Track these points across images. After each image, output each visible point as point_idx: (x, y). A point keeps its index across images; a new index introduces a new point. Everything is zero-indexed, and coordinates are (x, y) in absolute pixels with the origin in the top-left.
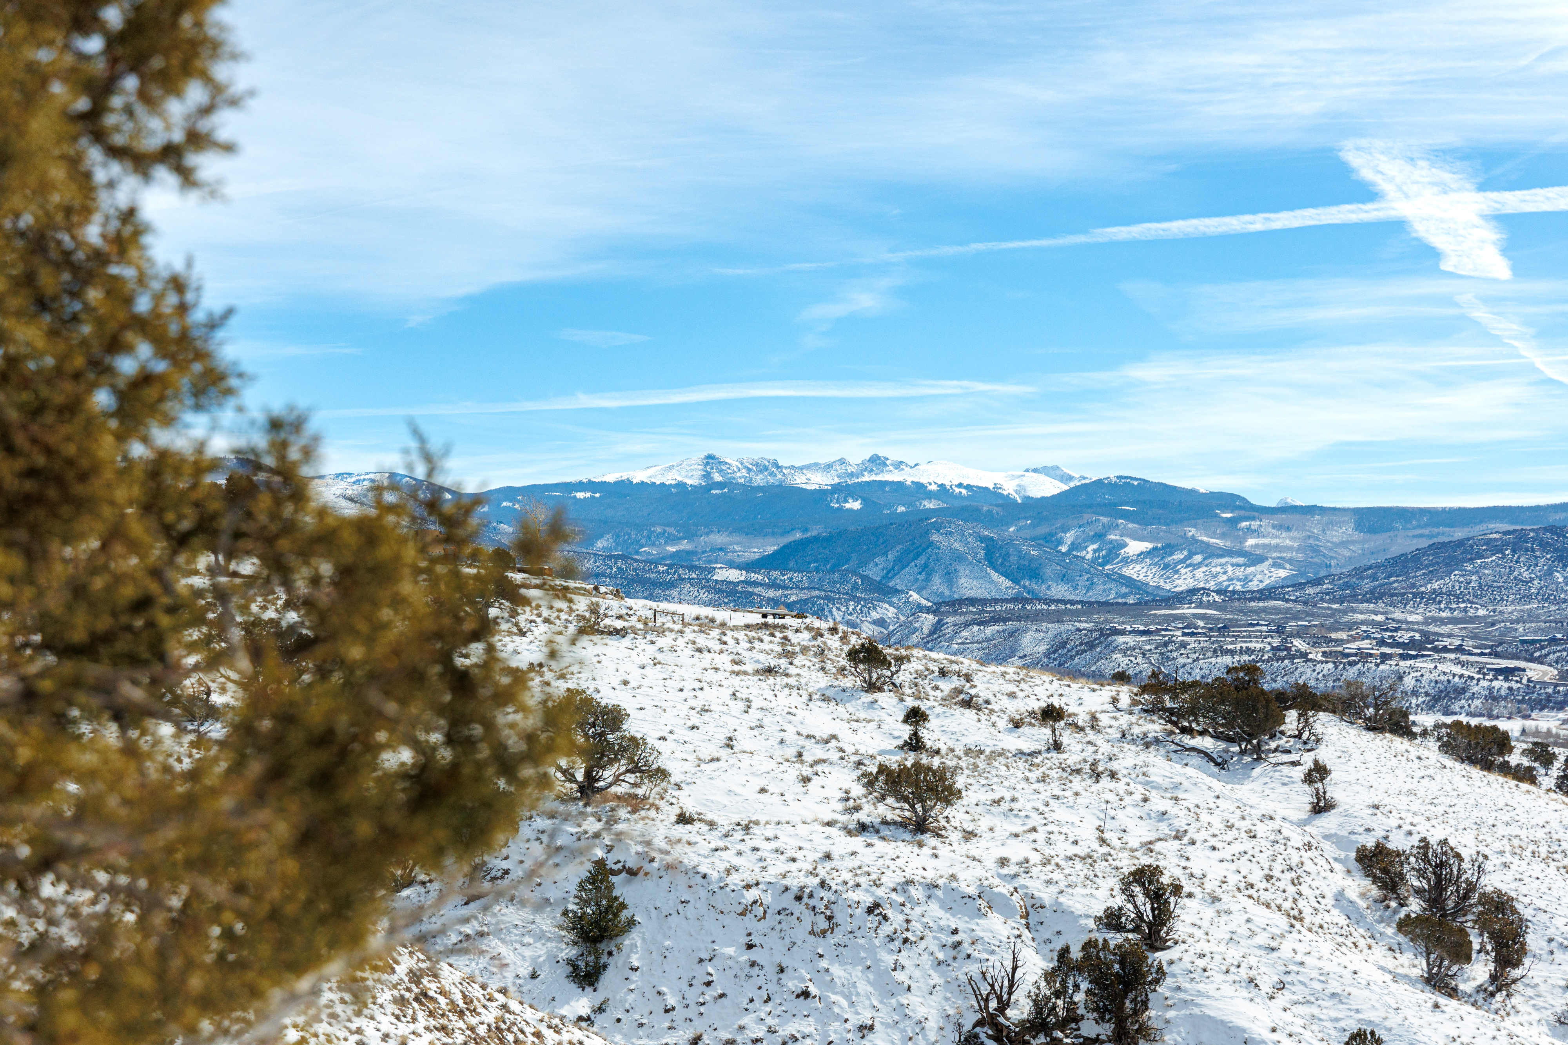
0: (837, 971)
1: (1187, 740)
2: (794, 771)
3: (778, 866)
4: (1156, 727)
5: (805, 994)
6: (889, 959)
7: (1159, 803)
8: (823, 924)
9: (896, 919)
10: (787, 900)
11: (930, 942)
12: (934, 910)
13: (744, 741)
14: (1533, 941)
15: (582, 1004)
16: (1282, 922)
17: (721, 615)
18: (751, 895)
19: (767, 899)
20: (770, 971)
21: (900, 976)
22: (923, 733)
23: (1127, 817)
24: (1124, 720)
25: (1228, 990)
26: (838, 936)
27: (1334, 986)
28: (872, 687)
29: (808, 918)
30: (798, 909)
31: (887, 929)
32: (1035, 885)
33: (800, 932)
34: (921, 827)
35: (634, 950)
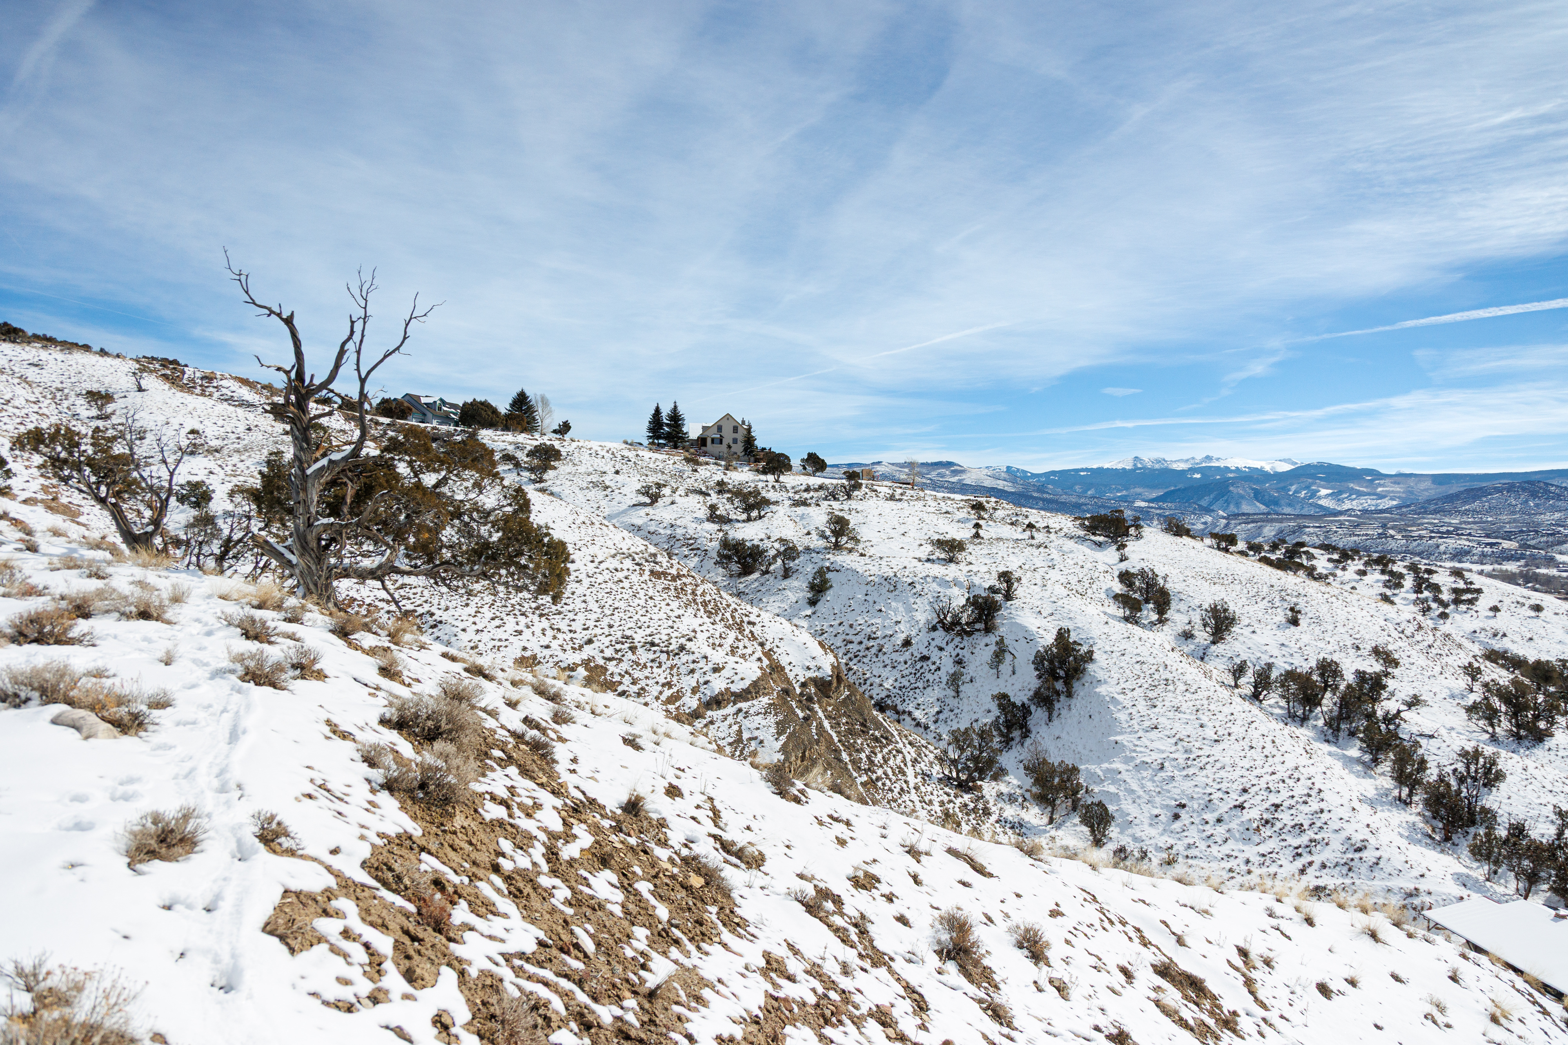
0: (894, 604)
1: (1093, 538)
3: (885, 570)
4: (1082, 533)
5: (880, 611)
6: (912, 601)
7: (1055, 556)
8: (892, 588)
9: (919, 587)
10: (882, 581)
11: (929, 596)
12: (934, 585)
14: (1174, 605)
15: (809, 611)
17: (952, 496)
18: (870, 579)
19: (876, 580)
20: (871, 603)
21: (915, 606)
22: (980, 532)
24: (1071, 530)
25: (1028, 614)
26: (897, 593)
27: (1072, 615)
29: (888, 586)
30: (885, 583)
31: (914, 591)
32: (976, 579)
33: (884, 590)
34: (951, 560)
35: (829, 595)
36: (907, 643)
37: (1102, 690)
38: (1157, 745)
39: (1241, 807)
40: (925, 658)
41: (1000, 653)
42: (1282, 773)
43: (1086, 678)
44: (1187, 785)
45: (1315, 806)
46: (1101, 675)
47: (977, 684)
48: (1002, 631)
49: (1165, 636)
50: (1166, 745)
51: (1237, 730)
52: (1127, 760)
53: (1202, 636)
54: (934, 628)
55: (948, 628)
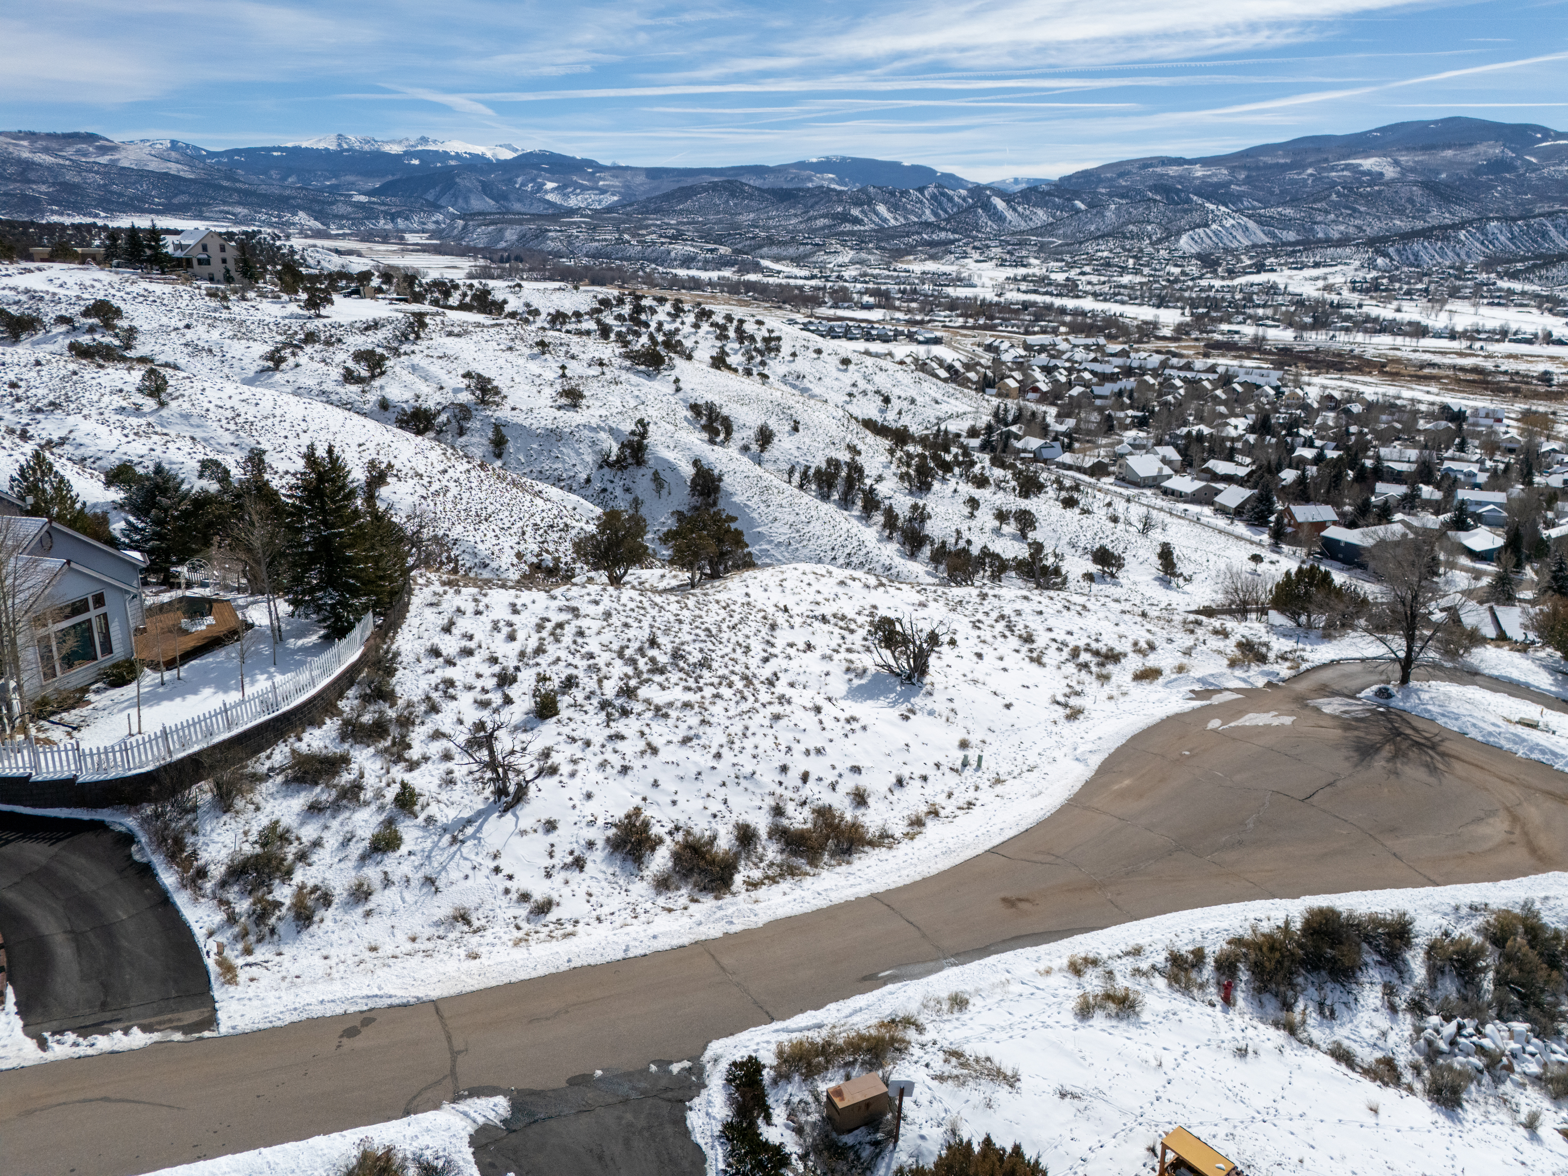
0: (565, 450)
1: (638, 367)
2: (535, 389)
3: (543, 423)
4: (628, 363)
6: (577, 446)
7: (636, 393)
8: (559, 438)
9: (577, 435)
10: (548, 432)
11: (587, 441)
12: (586, 432)
13: (517, 380)
14: (735, 428)
15: (499, 463)
16: (672, 428)
18: (538, 431)
19: (543, 432)
20: (547, 451)
21: (581, 451)
22: (566, 372)
23: (628, 397)
24: (619, 360)
25: (663, 449)
26: (563, 441)
27: (688, 446)
28: (543, 353)
29: (554, 436)
30: (551, 434)
31: (575, 438)
32: (610, 423)
33: (553, 441)
34: (575, 406)
35: (511, 447)
36: (588, 481)
37: (735, 499)
38: (781, 530)
39: (834, 558)
40: (604, 490)
41: (657, 479)
42: (844, 536)
43: (722, 493)
44: (806, 551)
45: (864, 551)
46: (730, 489)
47: (647, 504)
48: (651, 463)
49: (732, 450)
50: (785, 529)
51: (813, 513)
52: (770, 542)
53: (755, 447)
54: (601, 467)
55: (610, 465)
